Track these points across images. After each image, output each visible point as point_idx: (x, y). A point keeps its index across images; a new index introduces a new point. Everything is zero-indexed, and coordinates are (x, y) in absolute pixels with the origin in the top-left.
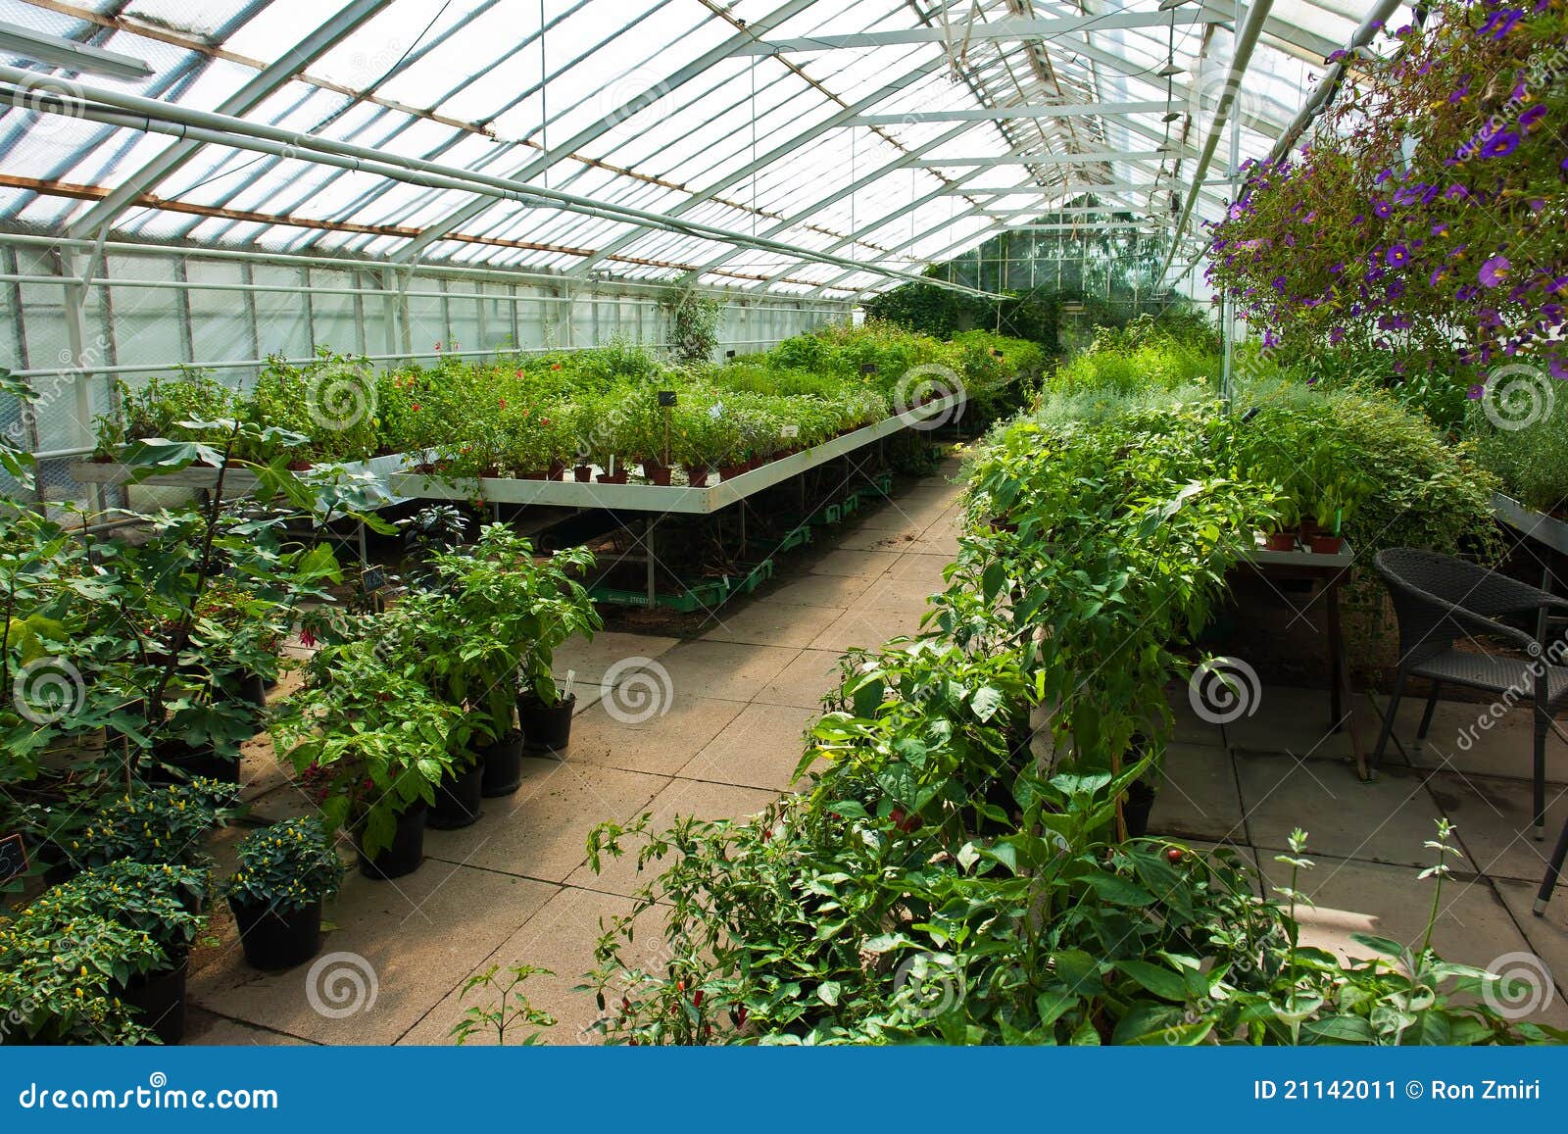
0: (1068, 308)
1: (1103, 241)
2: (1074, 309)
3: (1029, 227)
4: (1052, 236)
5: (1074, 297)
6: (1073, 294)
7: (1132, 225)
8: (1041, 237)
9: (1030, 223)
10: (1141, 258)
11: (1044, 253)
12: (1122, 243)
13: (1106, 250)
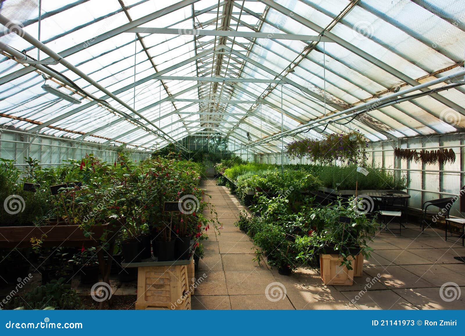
0: (205, 155)
1: (213, 139)
2: (206, 155)
3: (195, 135)
4: (201, 137)
5: (206, 152)
6: (206, 151)
7: (220, 135)
8: (197, 137)
9: (195, 134)
10: (222, 143)
11: (198, 141)
12: (217, 139)
13: (214, 141)
